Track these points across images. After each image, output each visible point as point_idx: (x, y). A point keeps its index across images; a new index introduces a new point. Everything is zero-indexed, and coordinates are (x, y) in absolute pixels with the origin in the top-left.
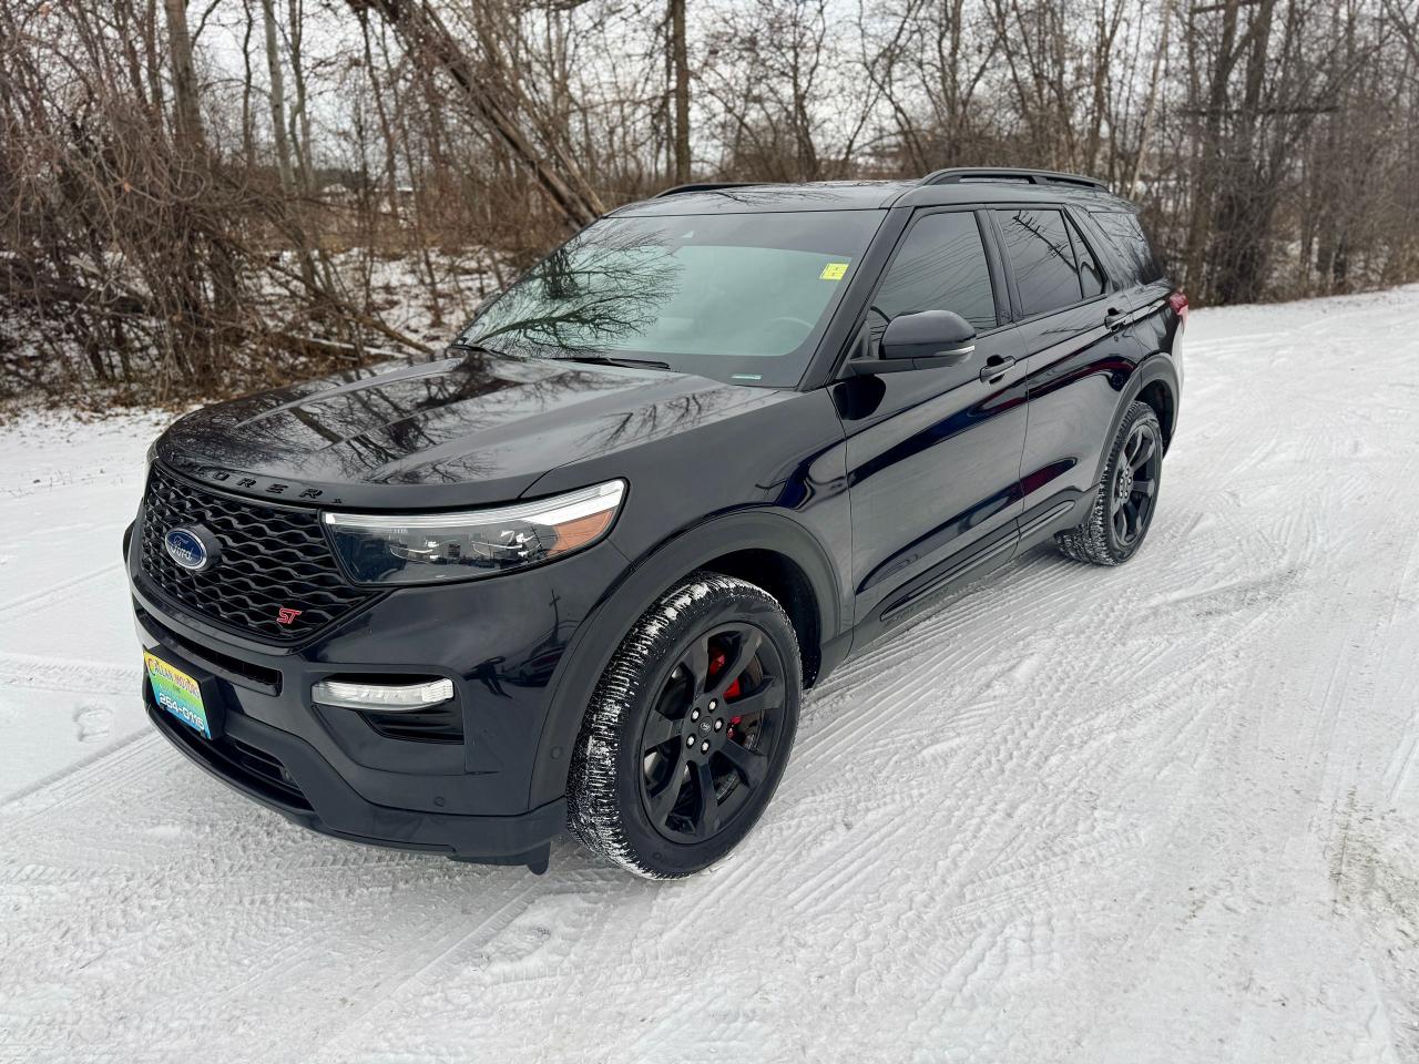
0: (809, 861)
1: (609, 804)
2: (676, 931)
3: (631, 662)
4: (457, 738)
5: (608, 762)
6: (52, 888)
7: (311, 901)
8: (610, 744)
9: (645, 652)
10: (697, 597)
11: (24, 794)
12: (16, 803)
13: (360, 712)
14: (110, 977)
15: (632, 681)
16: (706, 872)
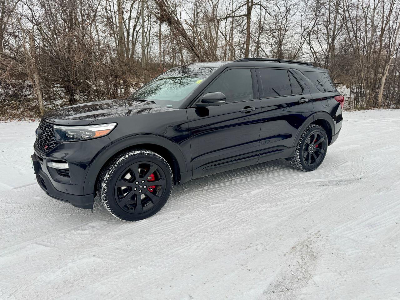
0: (163, 223)
1: (105, 198)
2: (121, 232)
3: (114, 166)
4: (68, 176)
5: (105, 188)
6: (10, 205)
7: (54, 214)
8: (106, 184)
9: (118, 164)
10: (135, 153)
11: (18, 188)
12: (15, 189)
13: (56, 169)
14: (8, 221)
15: (113, 170)
16: (137, 222)
